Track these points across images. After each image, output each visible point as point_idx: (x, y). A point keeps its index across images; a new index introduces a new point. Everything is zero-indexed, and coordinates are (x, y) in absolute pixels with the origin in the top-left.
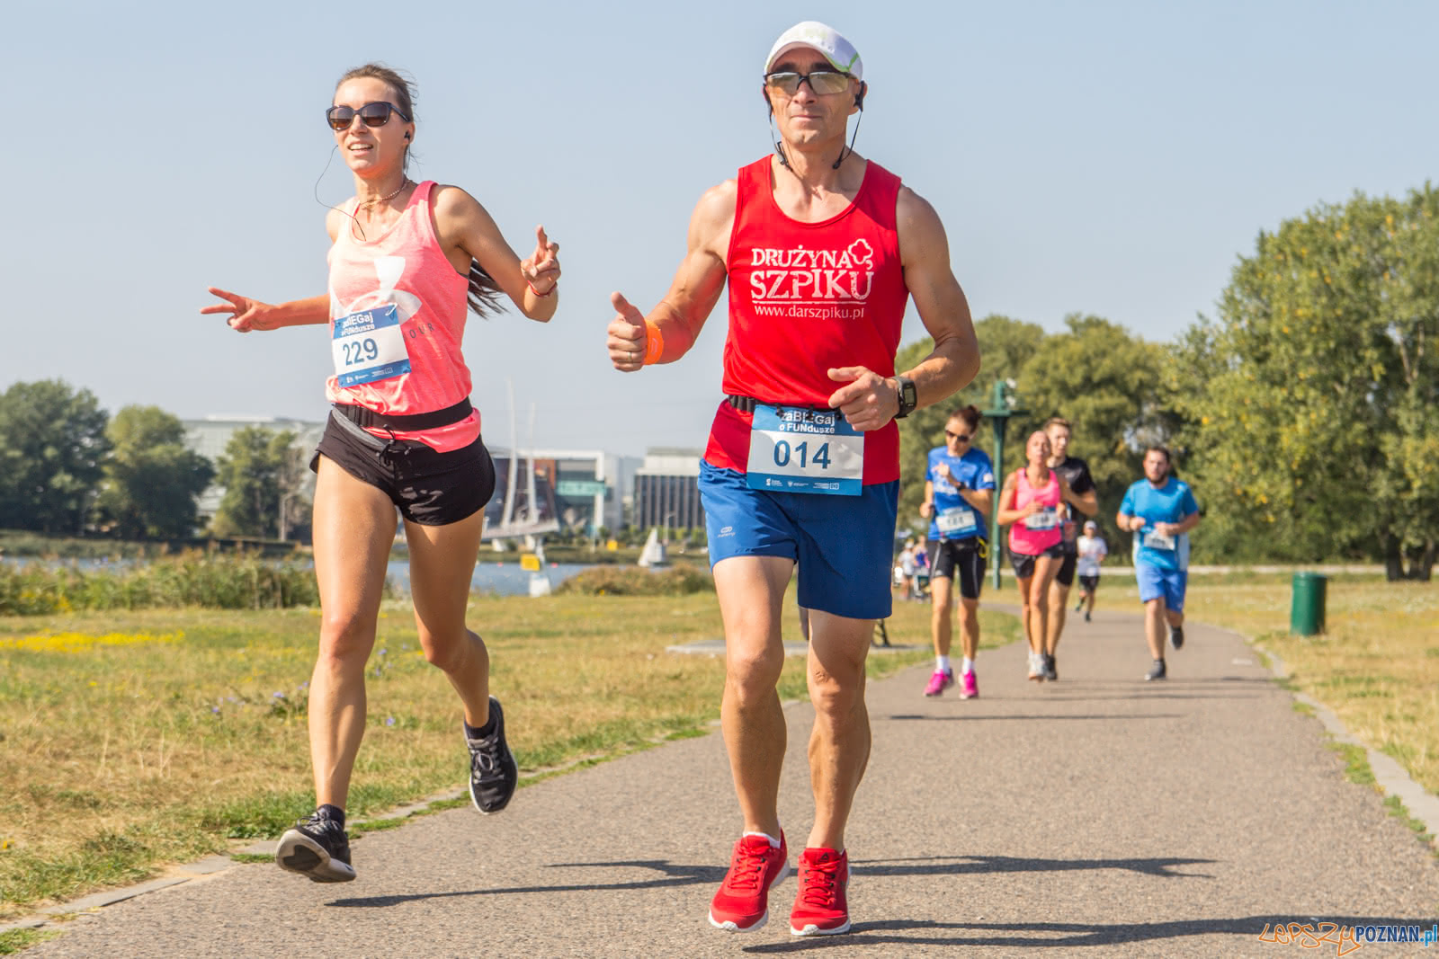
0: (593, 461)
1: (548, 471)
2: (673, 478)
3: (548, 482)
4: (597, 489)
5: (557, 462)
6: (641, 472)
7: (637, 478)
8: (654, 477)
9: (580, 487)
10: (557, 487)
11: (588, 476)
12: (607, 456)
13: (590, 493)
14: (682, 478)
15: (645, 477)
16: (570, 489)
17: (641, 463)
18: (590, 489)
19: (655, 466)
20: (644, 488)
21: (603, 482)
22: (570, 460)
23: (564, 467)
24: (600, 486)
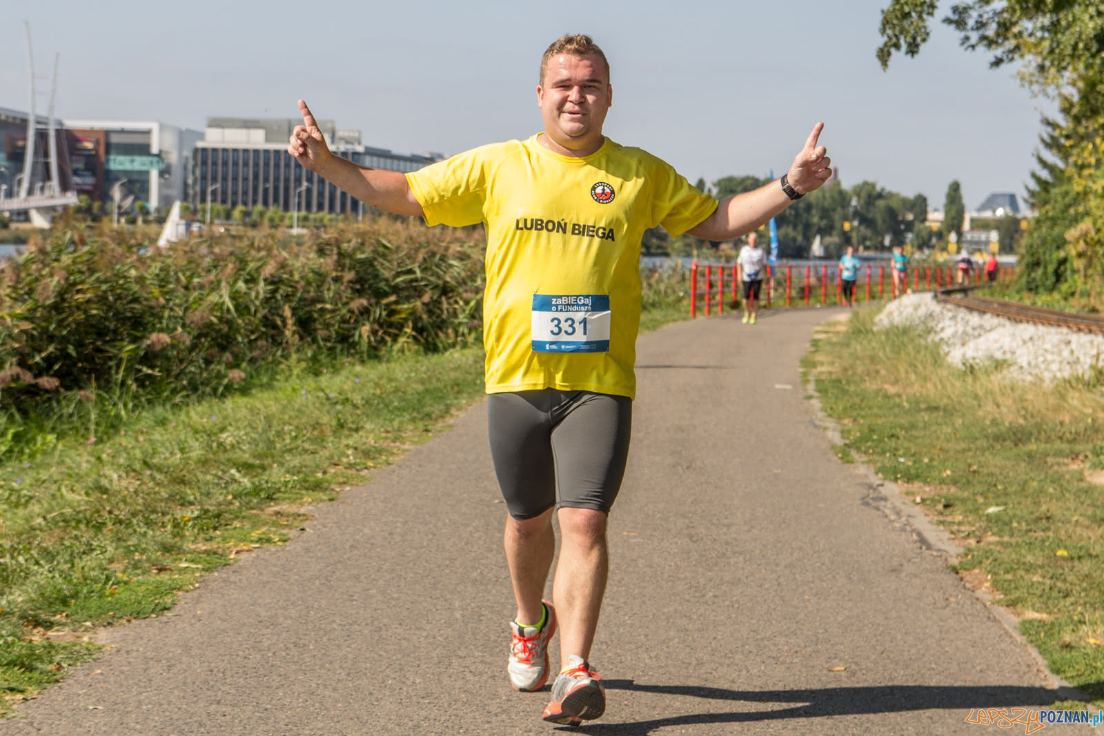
0: (148, 133)
1: (97, 143)
2: (235, 151)
3: (96, 156)
4: (152, 163)
5: (107, 133)
6: (200, 144)
7: (196, 150)
8: (215, 150)
9: (132, 161)
10: (108, 161)
11: (143, 149)
12: (162, 128)
13: (144, 168)
14: (246, 151)
15: (204, 150)
16: (119, 163)
17: (201, 136)
18: (144, 164)
19: (215, 139)
20: (204, 163)
21: (158, 156)
22: (122, 131)
23: (115, 139)
24: (156, 159)
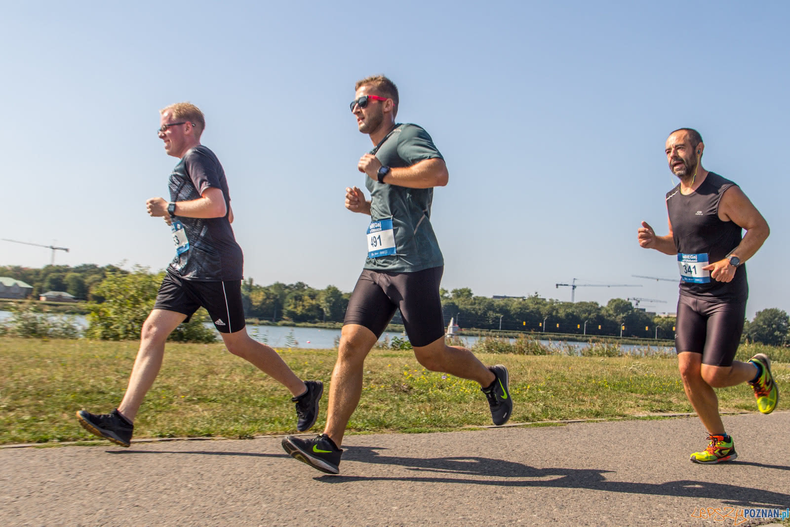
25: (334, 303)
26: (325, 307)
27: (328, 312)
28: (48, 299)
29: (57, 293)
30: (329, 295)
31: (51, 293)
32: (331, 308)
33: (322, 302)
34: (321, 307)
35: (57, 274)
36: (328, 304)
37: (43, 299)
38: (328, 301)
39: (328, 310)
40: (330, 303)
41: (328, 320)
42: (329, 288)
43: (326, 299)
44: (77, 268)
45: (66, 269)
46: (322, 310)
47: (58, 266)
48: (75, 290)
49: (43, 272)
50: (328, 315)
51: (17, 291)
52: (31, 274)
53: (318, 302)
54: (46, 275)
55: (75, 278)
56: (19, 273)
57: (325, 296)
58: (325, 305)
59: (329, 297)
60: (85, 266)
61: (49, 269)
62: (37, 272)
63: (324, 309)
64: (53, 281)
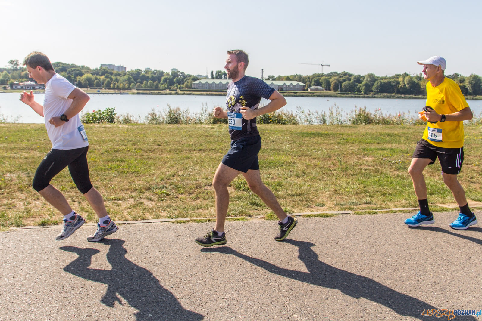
25: (474, 85)
26: (468, 87)
27: (470, 90)
28: (311, 90)
29: (315, 87)
30: (471, 80)
31: (313, 87)
32: (472, 87)
33: (466, 84)
34: (466, 87)
35: (317, 78)
36: (470, 85)
37: (309, 90)
38: (470, 83)
39: (471, 88)
40: (472, 84)
41: (470, 94)
42: (471, 76)
43: (469, 82)
44: (327, 74)
45: (322, 75)
46: (467, 89)
47: (319, 74)
48: (325, 85)
49: (311, 77)
50: (471, 91)
51: (299, 87)
52: (307, 79)
53: (464, 84)
54: (312, 79)
55: (325, 79)
56: (300, 78)
57: (469, 81)
58: (468, 85)
59: (472, 81)
60: (332, 73)
61: (314, 76)
62: (309, 78)
63: (468, 88)
64: (315, 81)
